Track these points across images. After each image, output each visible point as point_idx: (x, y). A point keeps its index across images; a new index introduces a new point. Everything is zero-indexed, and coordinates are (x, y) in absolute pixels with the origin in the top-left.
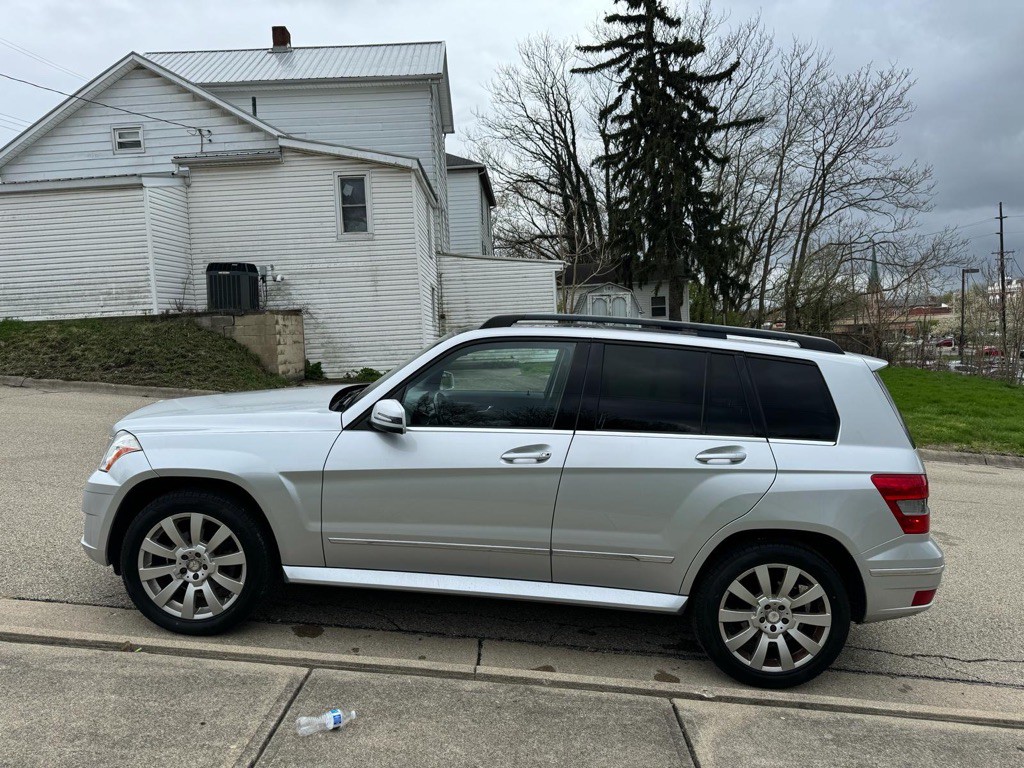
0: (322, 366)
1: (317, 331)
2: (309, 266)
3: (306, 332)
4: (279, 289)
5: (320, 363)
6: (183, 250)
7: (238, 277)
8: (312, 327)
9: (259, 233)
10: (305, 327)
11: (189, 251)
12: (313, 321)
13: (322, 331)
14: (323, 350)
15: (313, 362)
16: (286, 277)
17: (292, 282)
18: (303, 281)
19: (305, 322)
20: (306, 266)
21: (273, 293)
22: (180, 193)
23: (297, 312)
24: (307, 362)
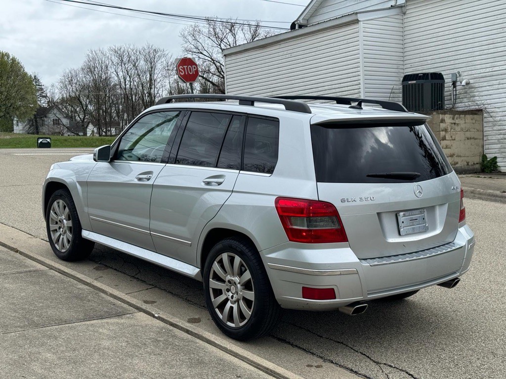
0: (498, 160)
1: (495, 128)
2: (490, 69)
3: (485, 129)
4: (466, 93)
5: (496, 158)
6: (395, 66)
7: (422, 84)
8: (490, 124)
9: (453, 45)
10: (485, 125)
11: (401, 67)
12: (491, 119)
13: (499, 128)
14: (499, 146)
15: (490, 157)
16: (471, 81)
17: (477, 85)
18: (485, 84)
19: (485, 120)
20: (488, 70)
21: (461, 96)
22: (397, 21)
23: (478, 112)
24: (484, 157)
